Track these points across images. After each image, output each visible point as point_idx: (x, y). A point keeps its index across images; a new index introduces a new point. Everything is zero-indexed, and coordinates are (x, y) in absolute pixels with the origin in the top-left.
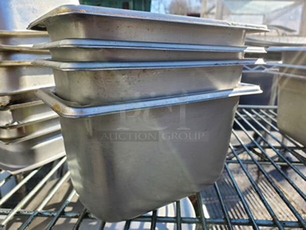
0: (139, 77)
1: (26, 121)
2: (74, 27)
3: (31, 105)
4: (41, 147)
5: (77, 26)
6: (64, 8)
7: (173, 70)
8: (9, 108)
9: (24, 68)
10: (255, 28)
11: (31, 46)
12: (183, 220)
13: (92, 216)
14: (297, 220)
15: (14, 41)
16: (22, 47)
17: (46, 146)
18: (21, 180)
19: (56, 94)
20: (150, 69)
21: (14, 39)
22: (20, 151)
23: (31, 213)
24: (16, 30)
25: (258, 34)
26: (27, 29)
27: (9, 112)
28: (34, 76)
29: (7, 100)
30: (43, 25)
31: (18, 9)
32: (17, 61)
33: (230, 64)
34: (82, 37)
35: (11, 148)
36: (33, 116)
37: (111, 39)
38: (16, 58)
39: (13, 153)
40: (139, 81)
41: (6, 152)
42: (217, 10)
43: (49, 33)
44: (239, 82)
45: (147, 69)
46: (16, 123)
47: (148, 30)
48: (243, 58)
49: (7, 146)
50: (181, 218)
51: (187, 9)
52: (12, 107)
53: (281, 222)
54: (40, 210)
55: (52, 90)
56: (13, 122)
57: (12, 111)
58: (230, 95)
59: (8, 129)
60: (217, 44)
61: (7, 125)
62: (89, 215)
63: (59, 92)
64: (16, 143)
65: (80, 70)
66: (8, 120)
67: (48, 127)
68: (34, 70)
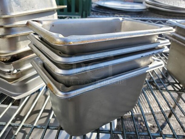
8: (12, 64)
14: (173, 134)
53: (164, 135)
54: (35, 125)
58: (147, 71)
59: (12, 75)
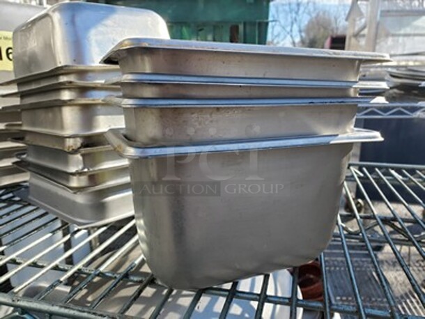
0: (211, 117)
1: (97, 168)
2: (140, 61)
3: (104, 150)
4: (113, 201)
5: (143, 60)
6: (126, 42)
7: (254, 109)
8: (80, 152)
9: (99, 107)
10: (370, 58)
11: (103, 81)
12: (269, 298)
13: (160, 283)
15: (90, 77)
16: (98, 83)
17: (119, 199)
18: (97, 247)
19: (126, 137)
20: (225, 108)
21: (90, 74)
22: (90, 203)
23: (92, 272)
24: (93, 65)
25: (379, 64)
26: (100, 63)
27: (79, 157)
28: (109, 117)
29: (79, 142)
30: (115, 58)
31: (96, 41)
32: (91, 98)
33: (331, 102)
34: (148, 71)
35: (80, 199)
36: (106, 163)
37: (179, 73)
38: (91, 96)
39: (81, 205)
40: (211, 121)
41: (74, 203)
42: (369, 31)
43: (121, 66)
44: (352, 127)
45: (221, 108)
46: (86, 170)
47: (224, 63)
48: (358, 95)
49: (76, 195)
50: (267, 296)
51: (332, 30)
52: (83, 150)
54: (102, 269)
55: (122, 132)
56: (84, 168)
57: (83, 155)
58: (332, 142)
59: (77, 175)
60: (316, 78)
61: (77, 171)
62: (155, 281)
63: (128, 133)
64: (84, 192)
65: (143, 107)
66: (78, 166)
67: (123, 177)
68: (109, 109)
